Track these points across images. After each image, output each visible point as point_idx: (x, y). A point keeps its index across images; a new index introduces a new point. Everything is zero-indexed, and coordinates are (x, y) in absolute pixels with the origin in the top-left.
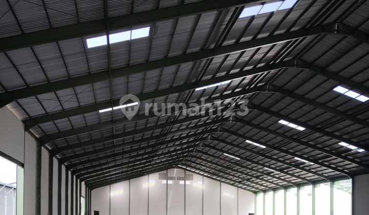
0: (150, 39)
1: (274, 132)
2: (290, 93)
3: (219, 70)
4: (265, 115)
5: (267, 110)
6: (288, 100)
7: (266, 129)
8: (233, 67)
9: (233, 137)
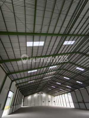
0: (37, 71)
1: (56, 85)
2: (58, 78)
3: (47, 75)
4: (54, 82)
5: (54, 81)
6: (57, 79)
7: (55, 84)
8: (49, 75)
9: (50, 86)
